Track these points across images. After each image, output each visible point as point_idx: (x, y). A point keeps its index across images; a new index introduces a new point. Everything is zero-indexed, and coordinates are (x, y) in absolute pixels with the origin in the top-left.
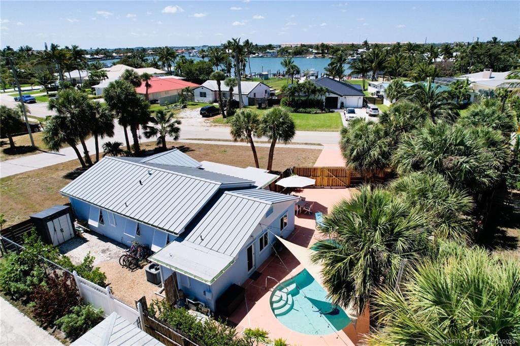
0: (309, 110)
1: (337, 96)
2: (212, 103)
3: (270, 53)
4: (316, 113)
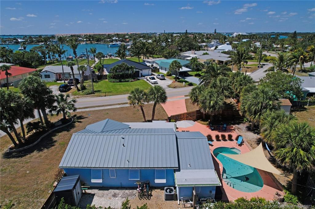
0: (127, 80)
1: (138, 70)
2: (56, 82)
3: (54, 41)
4: (132, 81)
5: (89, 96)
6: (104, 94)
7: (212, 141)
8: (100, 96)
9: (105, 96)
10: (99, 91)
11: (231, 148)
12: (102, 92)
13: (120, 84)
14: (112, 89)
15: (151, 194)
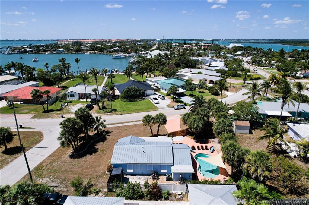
0: (136, 100)
1: (144, 91)
2: (79, 100)
3: (60, 51)
4: (139, 101)
5: (109, 114)
6: (120, 113)
7: (195, 149)
8: (117, 115)
9: (121, 114)
10: (116, 110)
11: (206, 154)
12: (118, 110)
13: (130, 104)
14: (125, 109)
15: (159, 178)
